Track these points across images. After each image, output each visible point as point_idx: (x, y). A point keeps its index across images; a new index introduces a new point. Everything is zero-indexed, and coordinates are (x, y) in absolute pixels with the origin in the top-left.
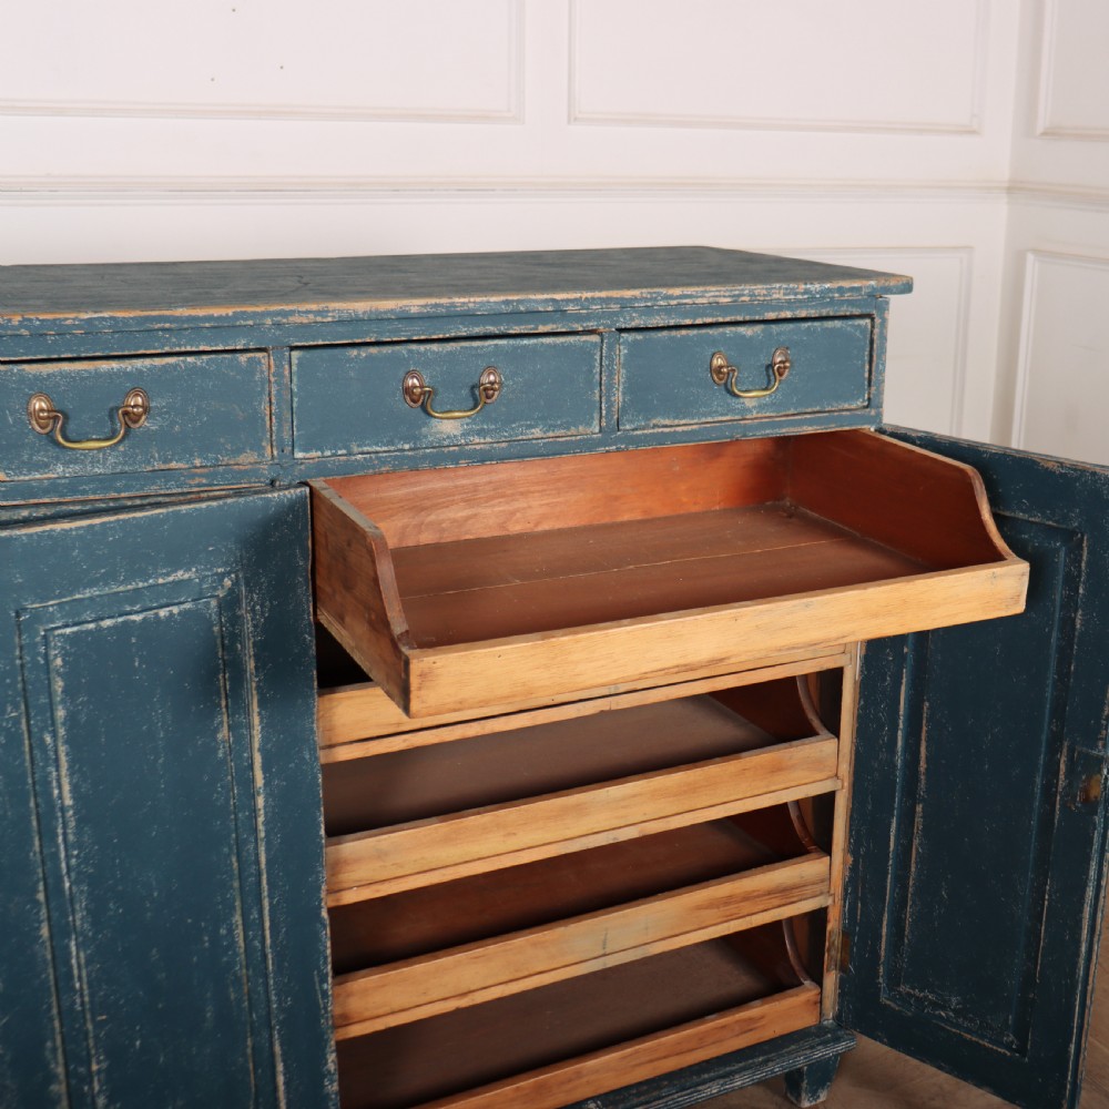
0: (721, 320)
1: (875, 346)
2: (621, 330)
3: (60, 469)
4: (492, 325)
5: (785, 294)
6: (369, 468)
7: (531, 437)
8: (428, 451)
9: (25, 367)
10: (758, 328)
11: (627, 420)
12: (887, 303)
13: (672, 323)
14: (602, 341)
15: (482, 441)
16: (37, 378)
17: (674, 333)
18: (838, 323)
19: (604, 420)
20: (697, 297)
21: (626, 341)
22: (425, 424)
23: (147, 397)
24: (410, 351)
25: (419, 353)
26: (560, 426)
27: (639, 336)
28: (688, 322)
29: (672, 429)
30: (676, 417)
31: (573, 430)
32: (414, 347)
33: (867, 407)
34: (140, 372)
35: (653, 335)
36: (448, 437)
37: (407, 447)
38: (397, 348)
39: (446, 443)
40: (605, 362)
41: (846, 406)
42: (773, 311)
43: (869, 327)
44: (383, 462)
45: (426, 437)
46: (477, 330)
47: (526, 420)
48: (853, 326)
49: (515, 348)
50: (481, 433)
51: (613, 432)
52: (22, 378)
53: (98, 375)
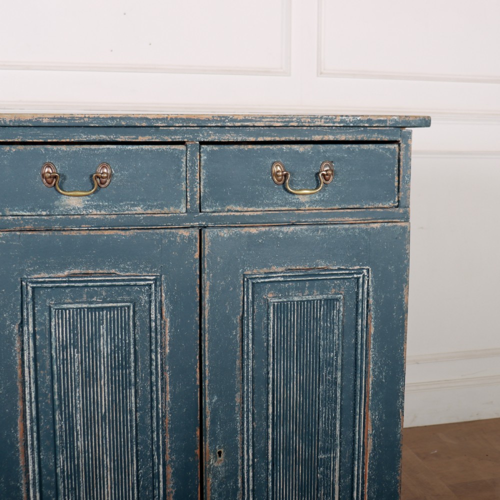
0: (277, 139)
1: (401, 163)
2: (202, 143)
4: (104, 135)
5: (325, 122)
6: (16, 225)
7: (134, 212)
8: (59, 217)
10: (308, 147)
11: (207, 206)
12: (410, 133)
13: (239, 139)
14: (187, 150)
15: (99, 213)
17: (242, 147)
18: (372, 146)
19: (189, 204)
20: (256, 121)
21: (205, 151)
22: (57, 199)
24: (46, 149)
25: (52, 151)
26: (156, 207)
27: (216, 148)
28: (252, 139)
29: (242, 214)
30: (245, 206)
31: (166, 210)
32: (49, 147)
33: (397, 207)
35: (226, 147)
36: (74, 209)
37: (44, 213)
38: (37, 147)
39: (73, 213)
40: (189, 164)
41: (381, 205)
42: (318, 134)
43: (397, 150)
44: (27, 223)
45: (58, 207)
46: (93, 138)
47: (131, 201)
48: (384, 149)
49: (122, 151)
50: (97, 207)
51: (196, 213)
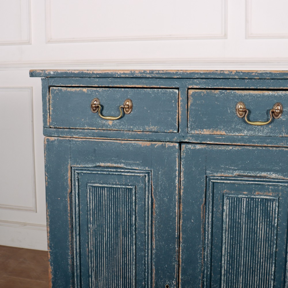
3: (246, 132)
9: (236, 91)
16: (240, 96)
23: (283, 107)
34: (280, 96)
52: (235, 95)
53: (264, 96)
